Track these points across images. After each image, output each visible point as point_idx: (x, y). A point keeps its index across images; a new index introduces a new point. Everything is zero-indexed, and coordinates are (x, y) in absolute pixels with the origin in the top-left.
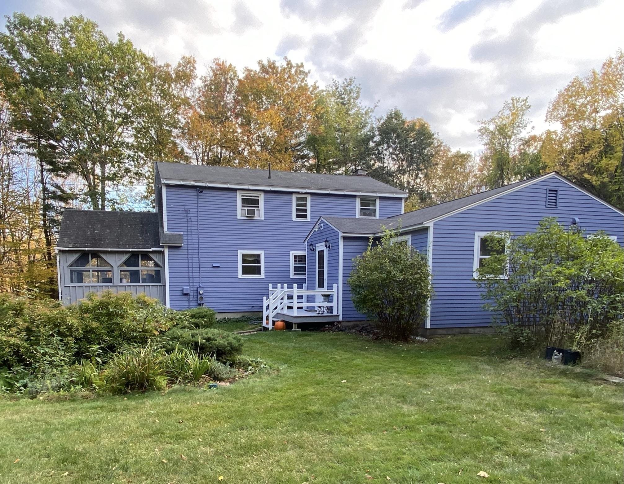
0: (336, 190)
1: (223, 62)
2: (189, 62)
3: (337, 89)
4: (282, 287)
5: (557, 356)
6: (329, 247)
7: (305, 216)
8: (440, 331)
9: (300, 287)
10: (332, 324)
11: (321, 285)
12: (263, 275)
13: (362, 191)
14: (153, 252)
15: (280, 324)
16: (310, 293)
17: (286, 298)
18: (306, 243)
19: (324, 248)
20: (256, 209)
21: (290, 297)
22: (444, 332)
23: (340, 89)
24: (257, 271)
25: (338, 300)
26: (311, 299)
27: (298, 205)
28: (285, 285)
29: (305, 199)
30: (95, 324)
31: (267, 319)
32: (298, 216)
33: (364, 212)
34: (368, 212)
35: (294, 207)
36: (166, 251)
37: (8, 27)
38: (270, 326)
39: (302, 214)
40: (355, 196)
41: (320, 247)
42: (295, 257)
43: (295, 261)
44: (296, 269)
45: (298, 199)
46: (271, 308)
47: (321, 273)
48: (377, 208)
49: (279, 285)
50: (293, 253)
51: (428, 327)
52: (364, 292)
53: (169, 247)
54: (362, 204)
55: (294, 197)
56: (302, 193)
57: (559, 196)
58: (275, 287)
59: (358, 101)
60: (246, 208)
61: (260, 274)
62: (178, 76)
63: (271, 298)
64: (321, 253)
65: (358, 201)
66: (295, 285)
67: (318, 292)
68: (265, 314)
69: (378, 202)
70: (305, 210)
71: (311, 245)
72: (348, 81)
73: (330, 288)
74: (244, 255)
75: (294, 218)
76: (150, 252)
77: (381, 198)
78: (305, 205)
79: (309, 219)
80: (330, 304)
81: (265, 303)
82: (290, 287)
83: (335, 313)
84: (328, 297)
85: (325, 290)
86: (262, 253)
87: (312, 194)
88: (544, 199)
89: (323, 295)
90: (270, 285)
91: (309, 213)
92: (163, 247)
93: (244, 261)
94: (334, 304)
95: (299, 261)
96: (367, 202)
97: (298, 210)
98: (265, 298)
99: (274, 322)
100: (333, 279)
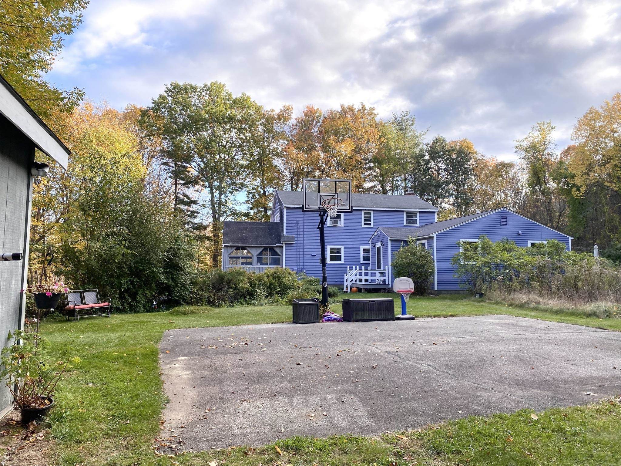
0: (389, 208)
1: (312, 107)
2: (288, 109)
3: (396, 119)
4: (356, 269)
5: (477, 296)
6: (383, 245)
7: (370, 224)
8: (443, 292)
9: (366, 268)
10: (385, 289)
11: (379, 267)
12: (343, 262)
13: (407, 208)
14: (277, 247)
15: (354, 289)
16: (373, 271)
17: (358, 275)
18: (370, 242)
19: (380, 246)
20: (339, 220)
21: (360, 274)
22: (445, 292)
23: (399, 119)
24: (339, 258)
25: (388, 276)
26: (373, 274)
27: (365, 217)
28: (358, 267)
29: (370, 214)
30: (273, 281)
31: (347, 287)
32: (365, 224)
33: (408, 221)
34: (412, 221)
35: (363, 219)
36: (284, 246)
37: (166, 91)
38: (349, 290)
39: (368, 223)
40: (403, 211)
41: (378, 245)
42: (364, 250)
43: (363, 252)
44: (364, 258)
45: (365, 214)
46: (349, 281)
47: (379, 261)
48: (418, 218)
49: (354, 267)
50: (362, 248)
51: (436, 289)
52: (398, 270)
53: (286, 244)
54: (408, 216)
55: (363, 213)
56: (368, 210)
57: (508, 220)
58: (351, 268)
59: (413, 127)
60: (333, 220)
61: (341, 260)
62: (279, 118)
63: (349, 274)
64: (379, 249)
65: (405, 214)
66: (363, 267)
67: (377, 271)
68: (346, 284)
69: (418, 214)
70: (370, 221)
71: (373, 243)
72: (405, 113)
73: (384, 268)
74: (331, 249)
75: (363, 225)
76: (275, 247)
77: (420, 212)
78: (370, 217)
79: (372, 226)
80: (384, 278)
81: (345, 278)
82: (361, 268)
83: (387, 283)
84: (382, 274)
85: (381, 270)
86: (342, 247)
87: (374, 210)
88: (499, 221)
89: (379, 273)
90: (348, 267)
91: (372, 222)
92: (282, 244)
93: (331, 252)
94: (386, 278)
95: (366, 253)
96: (411, 215)
97: (365, 220)
98: (345, 274)
99: (351, 288)
100: (386, 264)
